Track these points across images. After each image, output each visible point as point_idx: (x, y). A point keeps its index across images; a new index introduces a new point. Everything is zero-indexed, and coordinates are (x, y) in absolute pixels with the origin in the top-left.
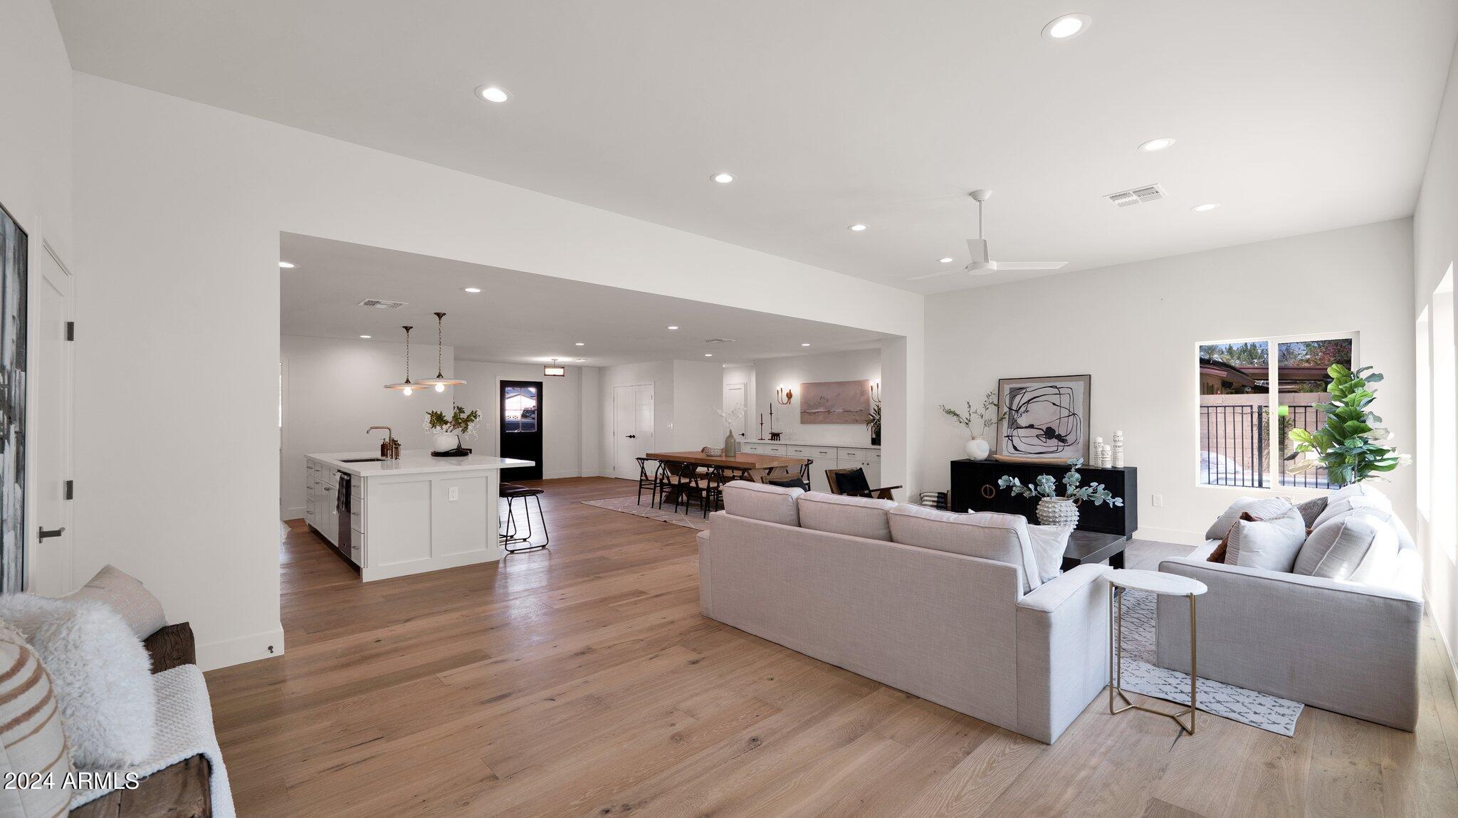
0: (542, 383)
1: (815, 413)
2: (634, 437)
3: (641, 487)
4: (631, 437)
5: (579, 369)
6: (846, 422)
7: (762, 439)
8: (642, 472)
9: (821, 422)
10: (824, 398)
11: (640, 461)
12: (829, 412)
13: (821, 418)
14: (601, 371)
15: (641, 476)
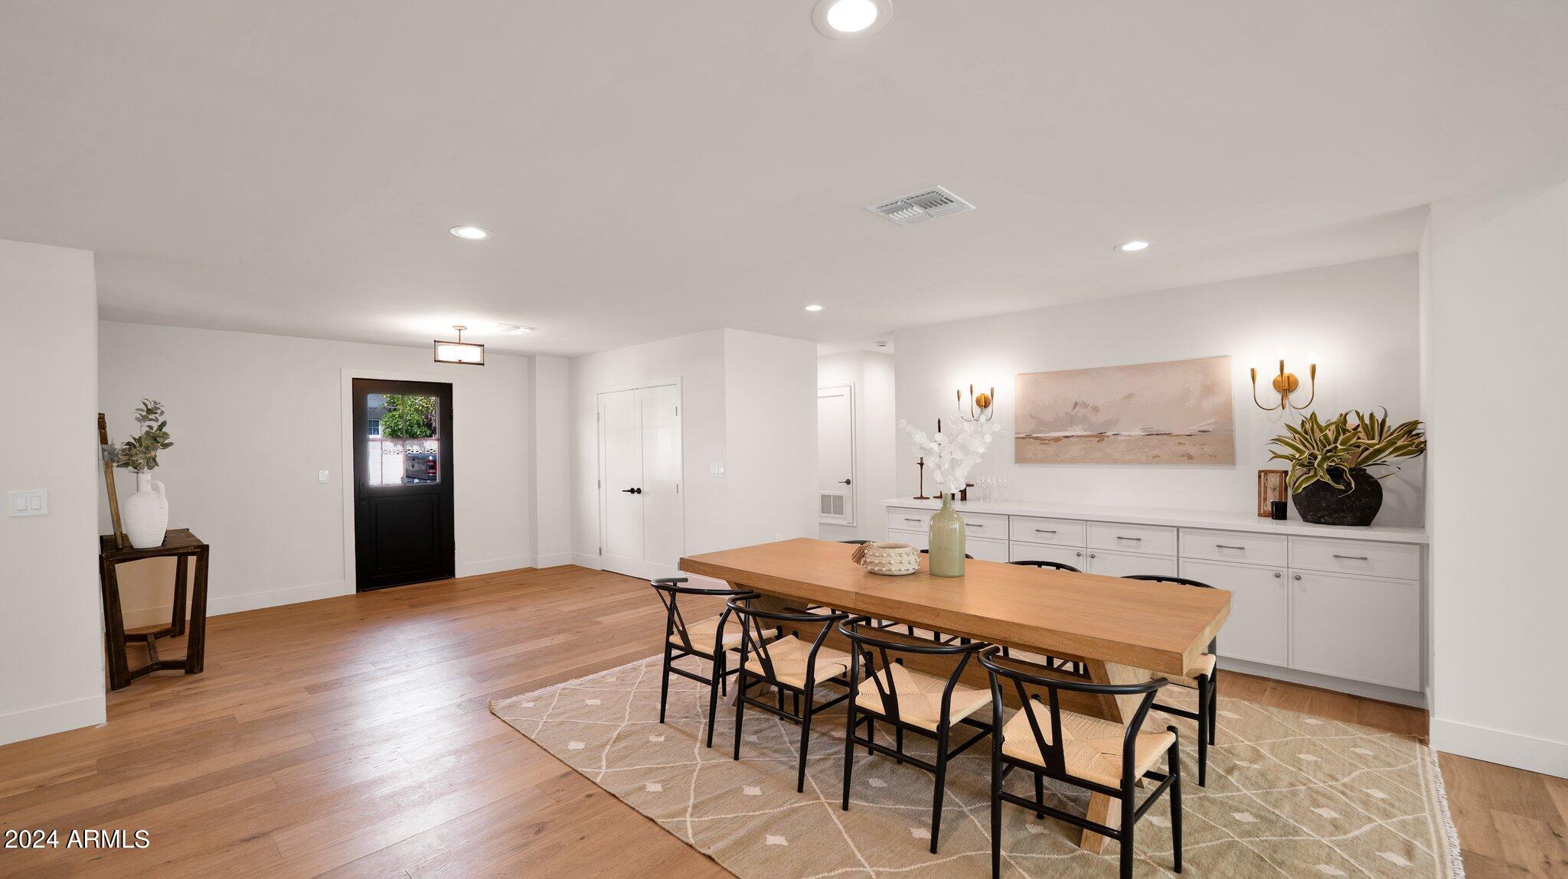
0: (450, 385)
1: (1057, 440)
2: (639, 491)
3: (668, 669)
4: (632, 491)
5: (527, 359)
6: (1155, 460)
7: (922, 497)
8: (671, 623)
9: (1073, 461)
10: (1085, 405)
11: (665, 593)
12: (1101, 436)
13: (1075, 450)
14: (572, 364)
15: (670, 633)
